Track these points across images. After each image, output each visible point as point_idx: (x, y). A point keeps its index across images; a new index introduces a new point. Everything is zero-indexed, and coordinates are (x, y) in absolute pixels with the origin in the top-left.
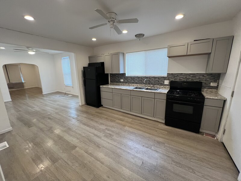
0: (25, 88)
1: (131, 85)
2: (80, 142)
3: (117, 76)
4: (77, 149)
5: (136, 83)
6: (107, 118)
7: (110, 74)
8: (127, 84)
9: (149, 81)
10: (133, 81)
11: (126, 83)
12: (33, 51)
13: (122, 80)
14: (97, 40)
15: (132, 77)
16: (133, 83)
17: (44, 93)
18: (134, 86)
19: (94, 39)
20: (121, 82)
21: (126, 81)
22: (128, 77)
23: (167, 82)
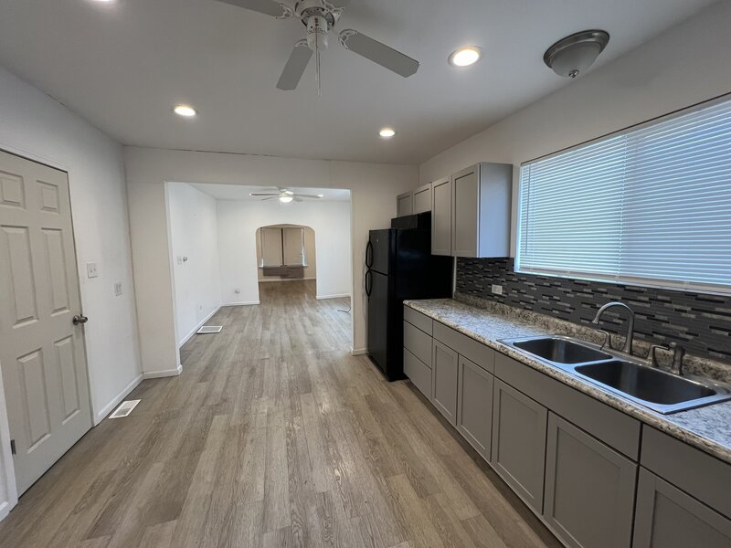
0: (305, 278)
1: (535, 321)
3: (481, 267)
5: (564, 316)
6: (375, 442)
7: (458, 258)
8: (518, 311)
9: (651, 317)
10: (545, 301)
11: (514, 303)
12: (289, 195)
13: (498, 290)
14: (396, 133)
15: (544, 279)
16: (547, 310)
17: (318, 297)
18: (548, 328)
19: (387, 133)
20: (493, 296)
21: (514, 294)
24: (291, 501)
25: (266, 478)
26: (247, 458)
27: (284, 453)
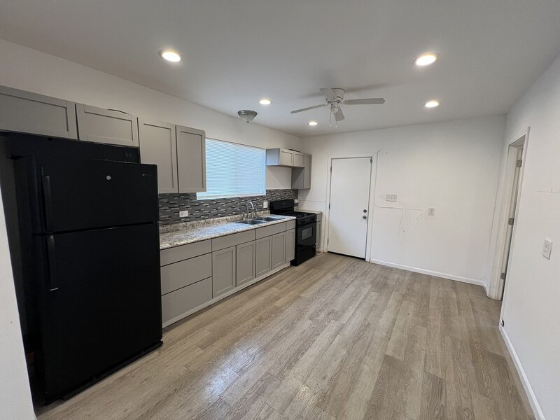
1: (213, 223)
2: (370, 353)
4: (389, 353)
10: (214, 211)
11: (198, 218)
13: (184, 214)
15: (213, 201)
16: (216, 215)
20: (182, 220)
21: (197, 213)
22: (201, 203)
23: (266, 204)
24: (326, 326)
25: (331, 343)
26: (335, 364)
27: (310, 350)
